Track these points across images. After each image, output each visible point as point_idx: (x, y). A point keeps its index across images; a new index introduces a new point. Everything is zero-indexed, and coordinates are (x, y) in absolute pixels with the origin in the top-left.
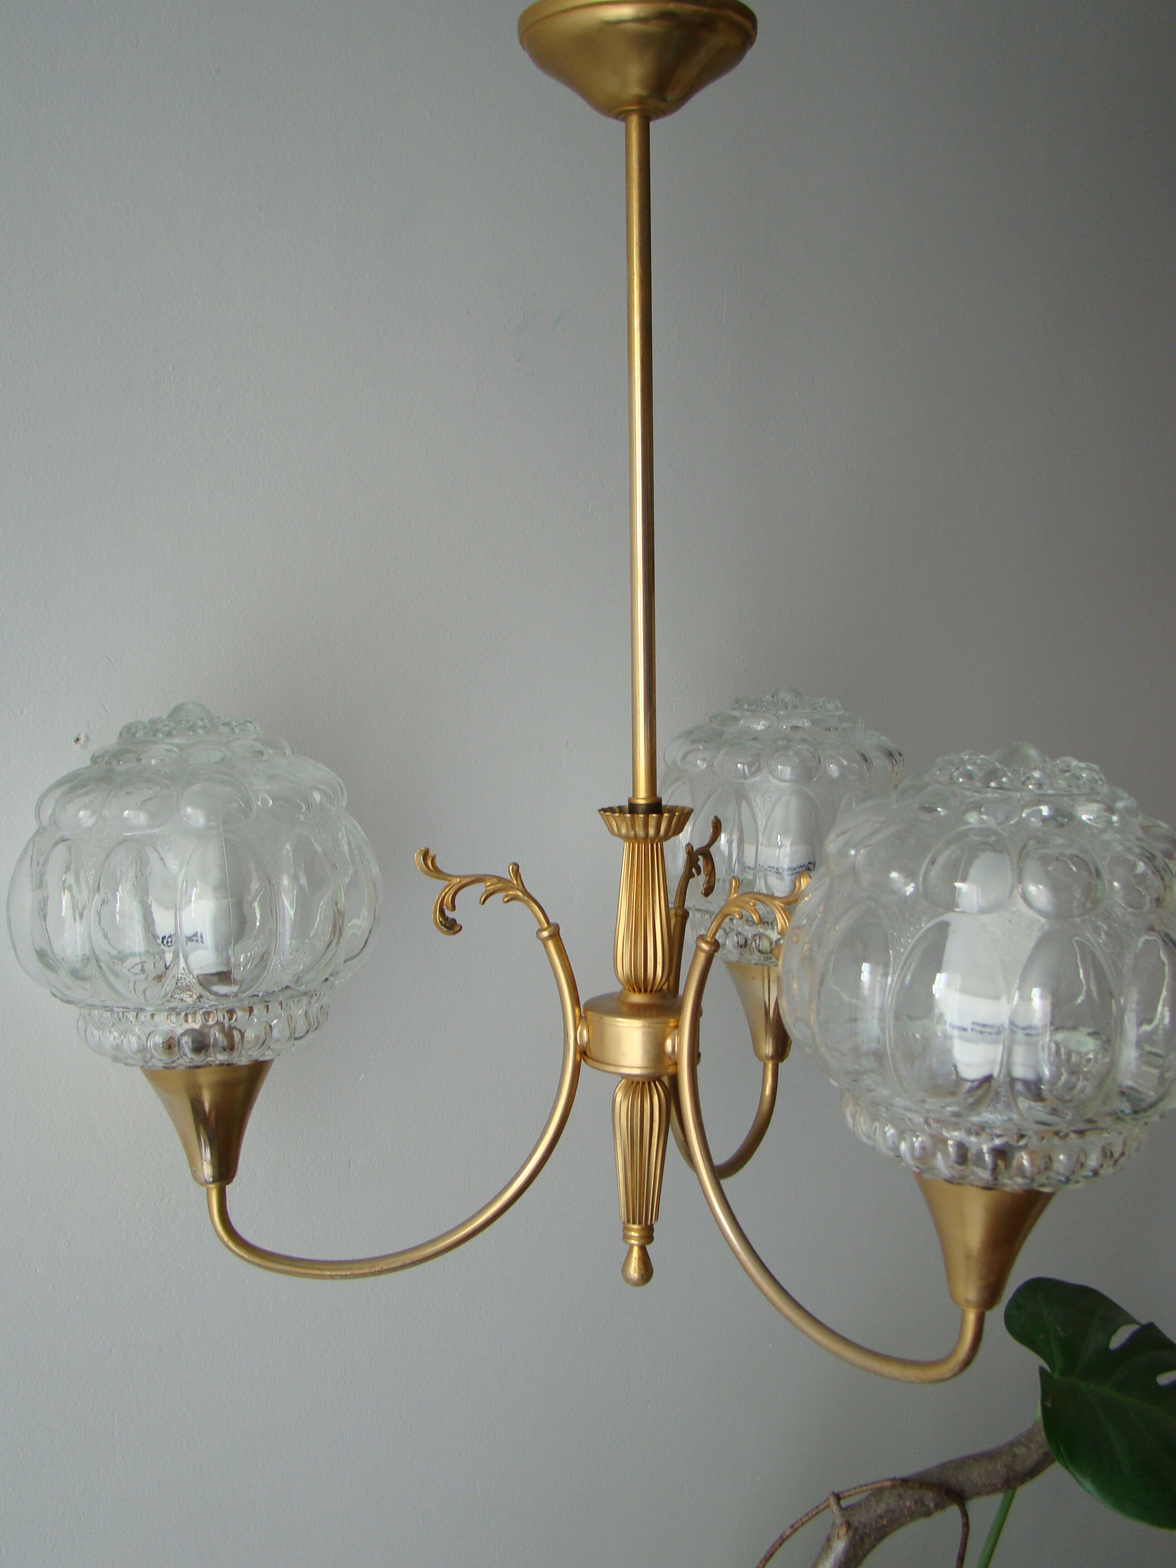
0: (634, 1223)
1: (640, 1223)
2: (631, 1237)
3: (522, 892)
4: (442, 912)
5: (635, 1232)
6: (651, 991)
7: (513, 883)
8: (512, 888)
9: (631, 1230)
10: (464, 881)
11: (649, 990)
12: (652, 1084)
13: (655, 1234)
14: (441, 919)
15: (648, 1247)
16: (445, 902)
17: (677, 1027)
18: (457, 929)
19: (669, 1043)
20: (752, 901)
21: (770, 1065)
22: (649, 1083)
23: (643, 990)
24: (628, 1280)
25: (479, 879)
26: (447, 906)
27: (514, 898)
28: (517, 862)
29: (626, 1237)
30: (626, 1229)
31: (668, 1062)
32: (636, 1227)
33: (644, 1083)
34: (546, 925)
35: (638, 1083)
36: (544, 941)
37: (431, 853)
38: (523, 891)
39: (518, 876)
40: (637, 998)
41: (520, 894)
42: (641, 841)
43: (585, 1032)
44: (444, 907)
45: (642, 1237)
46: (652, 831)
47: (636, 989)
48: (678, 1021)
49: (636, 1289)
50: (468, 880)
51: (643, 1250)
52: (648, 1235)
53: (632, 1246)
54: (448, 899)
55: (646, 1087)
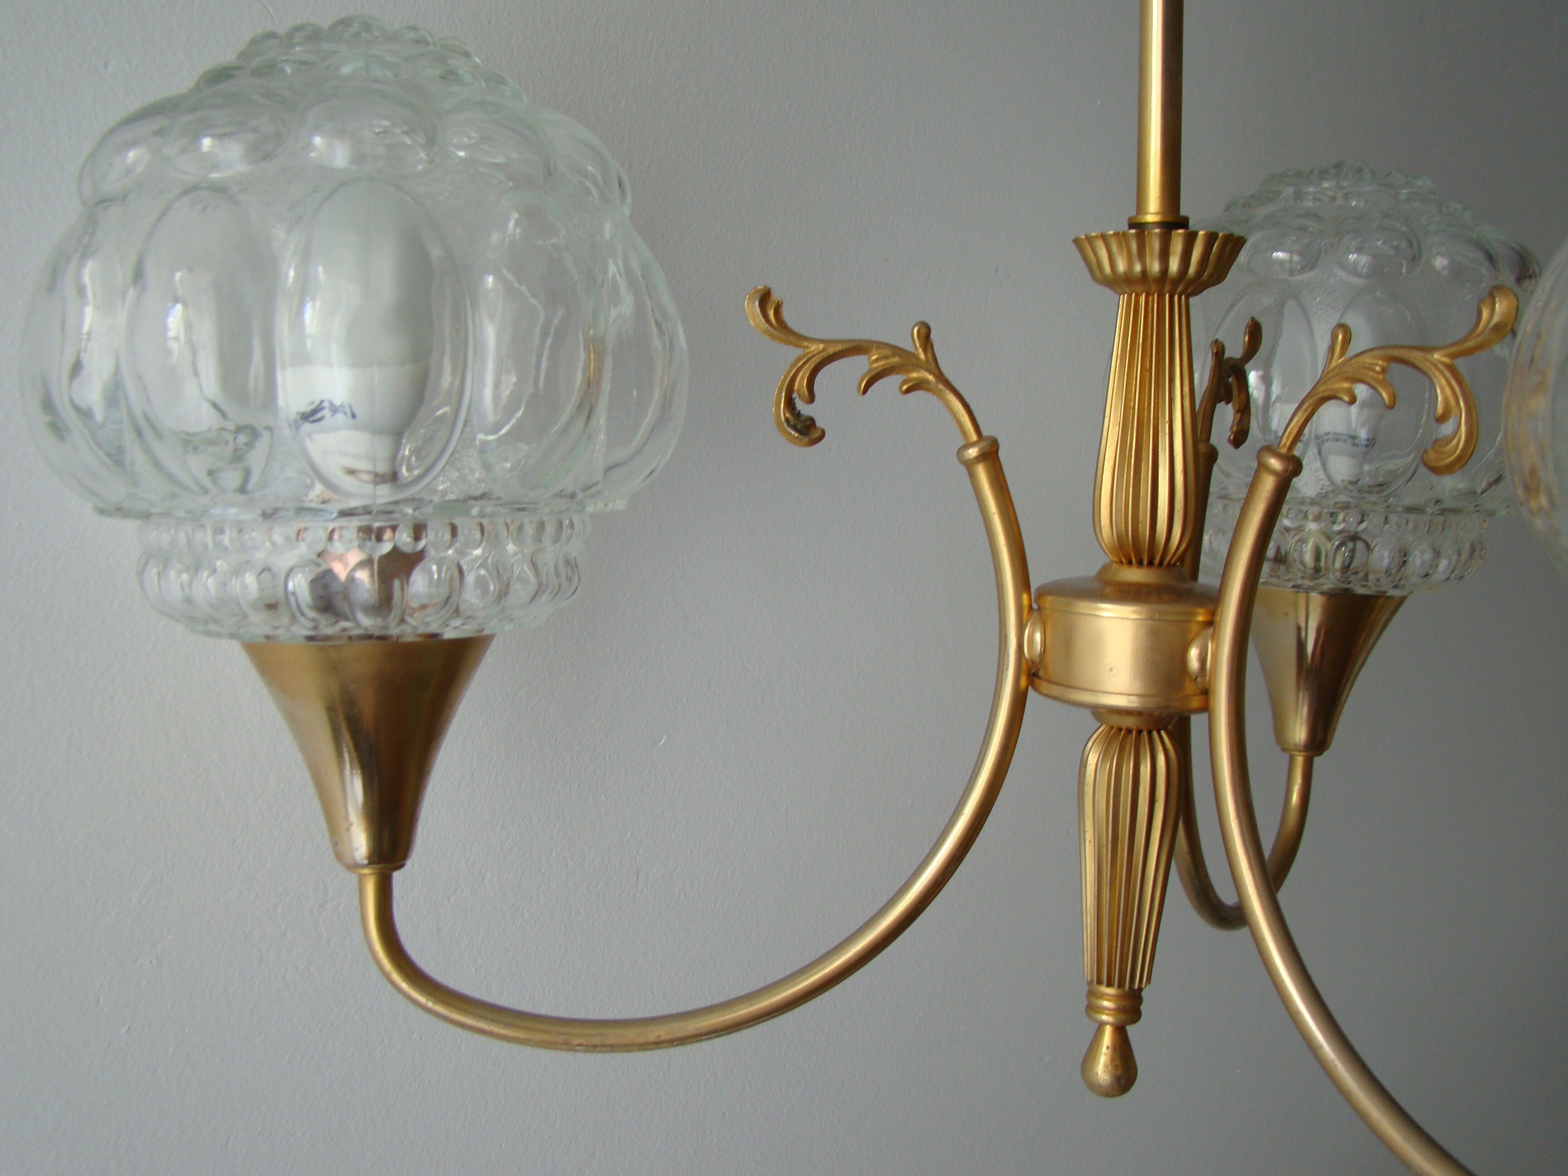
0: (1109, 984)
1: (1121, 985)
2: (1103, 1010)
3: (934, 375)
4: (790, 404)
5: (1109, 1001)
6: (1160, 564)
7: (918, 359)
8: (918, 365)
9: (1102, 996)
10: (831, 350)
11: (1157, 561)
12: (1155, 734)
13: (1143, 1008)
14: (788, 415)
15: (1130, 1029)
16: (796, 387)
17: (1210, 623)
18: (816, 435)
19: (1194, 653)
20: (1380, 363)
21: (1300, 760)
22: (1150, 733)
23: (1145, 562)
24: (1092, 1086)
25: (857, 349)
26: (799, 395)
27: (917, 386)
28: (927, 321)
29: (1092, 1009)
30: (1092, 994)
31: (1189, 688)
32: (1111, 991)
33: (1140, 732)
34: (974, 438)
35: (1129, 731)
36: (969, 465)
37: (776, 296)
38: (937, 373)
39: (929, 347)
40: (1135, 575)
41: (931, 378)
42: (1154, 288)
43: (1038, 636)
44: (795, 395)
45: (1119, 1010)
46: (1174, 265)
47: (1134, 561)
48: (1213, 614)
49: (1103, 1100)
50: (839, 347)
51: (1120, 1032)
52: (1132, 1007)
53: (1101, 1025)
54: (801, 382)
55: (1145, 734)
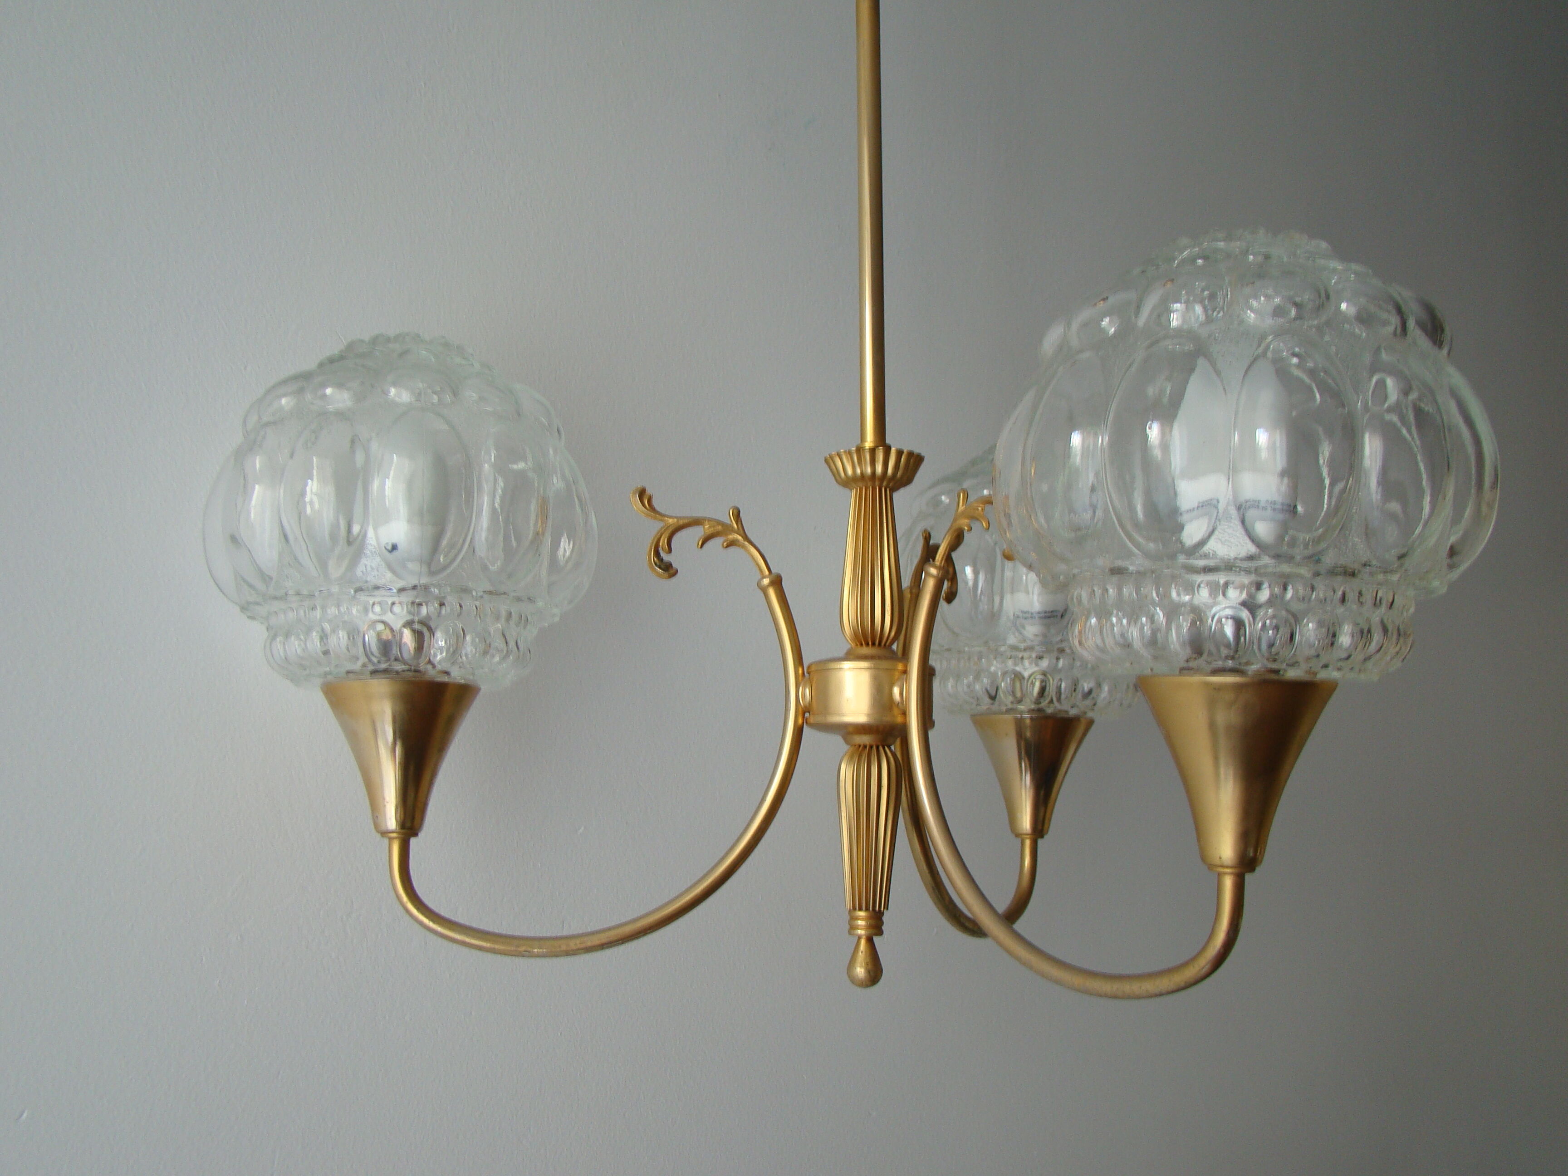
0: (860, 909)
1: (867, 909)
2: (857, 927)
3: (742, 537)
4: (657, 554)
5: (862, 920)
6: (880, 644)
7: (733, 527)
8: (732, 530)
9: (857, 919)
10: (681, 522)
11: (877, 643)
12: (881, 749)
13: (884, 925)
14: (655, 559)
15: (876, 939)
16: (661, 544)
17: (905, 672)
18: (672, 572)
19: (896, 691)
20: (981, 505)
21: (1028, 843)
22: (877, 747)
23: (870, 643)
24: (853, 979)
25: (696, 522)
26: (662, 549)
27: (732, 544)
28: (738, 506)
29: (852, 928)
30: (853, 918)
31: (896, 711)
32: (862, 914)
33: (871, 747)
34: (767, 573)
35: (865, 747)
36: (764, 590)
37: (649, 491)
38: (743, 534)
39: (739, 520)
40: (865, 650)
41: (740, 538)
42: (870, 484)
43: (807, 691)
44: (660, 549)
45: (868, 927)
47: (863, 643)
48: (906, 667)
49: (861, 989)
50: (686, 521)
51: (870, 940)
52: (877, 925)
53: (860, 938)
54: (663, 542)
55: (874, 748)
